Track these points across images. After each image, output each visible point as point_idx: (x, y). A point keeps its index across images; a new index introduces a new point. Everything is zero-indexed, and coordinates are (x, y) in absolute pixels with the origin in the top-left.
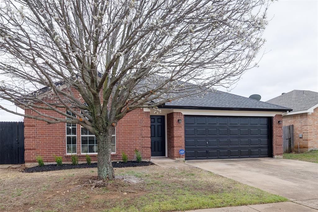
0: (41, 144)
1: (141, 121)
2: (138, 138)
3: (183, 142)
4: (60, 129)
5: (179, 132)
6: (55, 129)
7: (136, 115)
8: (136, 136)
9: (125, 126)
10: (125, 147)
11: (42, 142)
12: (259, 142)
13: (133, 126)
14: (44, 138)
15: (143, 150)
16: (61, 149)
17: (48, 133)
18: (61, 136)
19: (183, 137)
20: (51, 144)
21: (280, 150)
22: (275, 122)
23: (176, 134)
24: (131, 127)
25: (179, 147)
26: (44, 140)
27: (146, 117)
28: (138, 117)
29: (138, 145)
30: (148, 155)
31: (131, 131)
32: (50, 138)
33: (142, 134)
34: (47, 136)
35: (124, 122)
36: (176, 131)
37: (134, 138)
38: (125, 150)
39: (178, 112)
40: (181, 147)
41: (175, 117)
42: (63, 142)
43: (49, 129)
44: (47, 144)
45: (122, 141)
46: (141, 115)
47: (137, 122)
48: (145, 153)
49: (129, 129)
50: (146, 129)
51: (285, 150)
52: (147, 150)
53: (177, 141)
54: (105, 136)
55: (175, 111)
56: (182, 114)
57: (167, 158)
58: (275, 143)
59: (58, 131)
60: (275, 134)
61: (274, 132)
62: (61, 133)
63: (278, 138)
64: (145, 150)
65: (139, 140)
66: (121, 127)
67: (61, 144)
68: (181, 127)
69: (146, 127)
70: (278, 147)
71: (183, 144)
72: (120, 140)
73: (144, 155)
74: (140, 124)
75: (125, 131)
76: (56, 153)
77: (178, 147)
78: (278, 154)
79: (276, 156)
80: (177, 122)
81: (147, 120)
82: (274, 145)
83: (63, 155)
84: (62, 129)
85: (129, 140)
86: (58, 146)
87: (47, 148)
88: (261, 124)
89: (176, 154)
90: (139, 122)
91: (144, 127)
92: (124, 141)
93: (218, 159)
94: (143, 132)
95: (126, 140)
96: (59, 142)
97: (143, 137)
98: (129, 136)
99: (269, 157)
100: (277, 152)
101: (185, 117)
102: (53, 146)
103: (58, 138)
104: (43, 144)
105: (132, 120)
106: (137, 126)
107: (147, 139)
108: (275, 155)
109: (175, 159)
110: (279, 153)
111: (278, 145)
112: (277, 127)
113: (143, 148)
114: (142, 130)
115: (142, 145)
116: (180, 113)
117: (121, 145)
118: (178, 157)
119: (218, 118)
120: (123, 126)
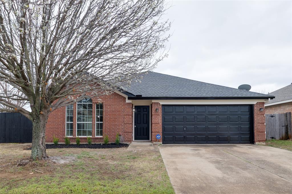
0: (48, 129)
1: (123, 110)
2: (121, 124)
3: (160, 128)
4: (61, 117)
5: (157, 120)
6: (58, 117)
7: (119, 106)
8: (119, 123)
9: (110, 114)
10: (110, 131)
11: (48, 127)
12: (240, 129)
13: (117, 114)
14: (50, 124)
15: (125, 134)
16: (62, 133)
17: (53, 120)
18: (61, 123)
19: (161, 124)
20: (54, 129)
21: (262, 137)
22: (256, 109)
23: (154, 121)
24: (115, 116)
25: (157, 132)
26: (50, 126)
27: (128, 107)
28: (121, 107)
29: (121, 130)
30: (129, 139)
31: (115, 118)
32: (54, 124)
33: (124, 121)
34: (52, 123)
35: (110, 111)
36: (154, 118)
37: (117, 124)
38: (110, 134)
39: (156, 103)
40: (158, 132)
41: (154, 107)
42: (63, 127)
43: (53, 117)
44: (52, 129)
45: (108, 127)
46: (124, 106)
47: (120, 111)
48: (127, 137)
49: (114, 117)
50: (128, 117)
51: (281, 137)
52: (129, 134)
53: (155, 127)
54: (37, 122)
55: (154, 101)
56: (159, 104)
57: (150, 141)
58: (256, 130)
59: (59, 119)
60: (256, 121)
61: (255, 119)
62: (62, 120)
63: (259, 125)
64: (126, 134)
65: (122, 126)
66: (107, 116)
67: (61, 129)
68: (159, 115)
69: (128, 115)
70: (260, 134)
71: (161, 130)
72: (106, 126)
73: (125, 139)
74: (123, 113)
75: (111, 119)
76: (58, 136)
77: (155, 132)
78: (259, 141)
79: (257, 143)
80: (155, 111)
81: (129, 110)
82: (255, 132)
83: (63, 137)
84: (62, 117)
85: (113, 126)
86: (59, 130)
87: (52, 132)
88: (241, 112)
89: (154, 139)
90: (122, 111)
91: (126, 115)
92: (109, 127)
93: (196, 144)
94: (125, 120)
95: (111, 126)
96: (60, 127)
97: (125, 124)
98: (113, 123)
99: (250, 143)
100: (259, 138)
101: (162, 107)
102: (56, 130)
103: (60, 124)
104: (49, 129)
105: (116, 110)
106: (120, 114)
107: (128, 126)
108: (257, 141)
109: (153, 143)
110: (261, 140)
111: (260, 132)
112: (258, 115)
113: (125, 132)
114: (124, 118)
115: (124, 130)
116: (158, 103)
117: (106, 130)
118: (155, 141)
119: (196, 107)
120: (109, 114)
